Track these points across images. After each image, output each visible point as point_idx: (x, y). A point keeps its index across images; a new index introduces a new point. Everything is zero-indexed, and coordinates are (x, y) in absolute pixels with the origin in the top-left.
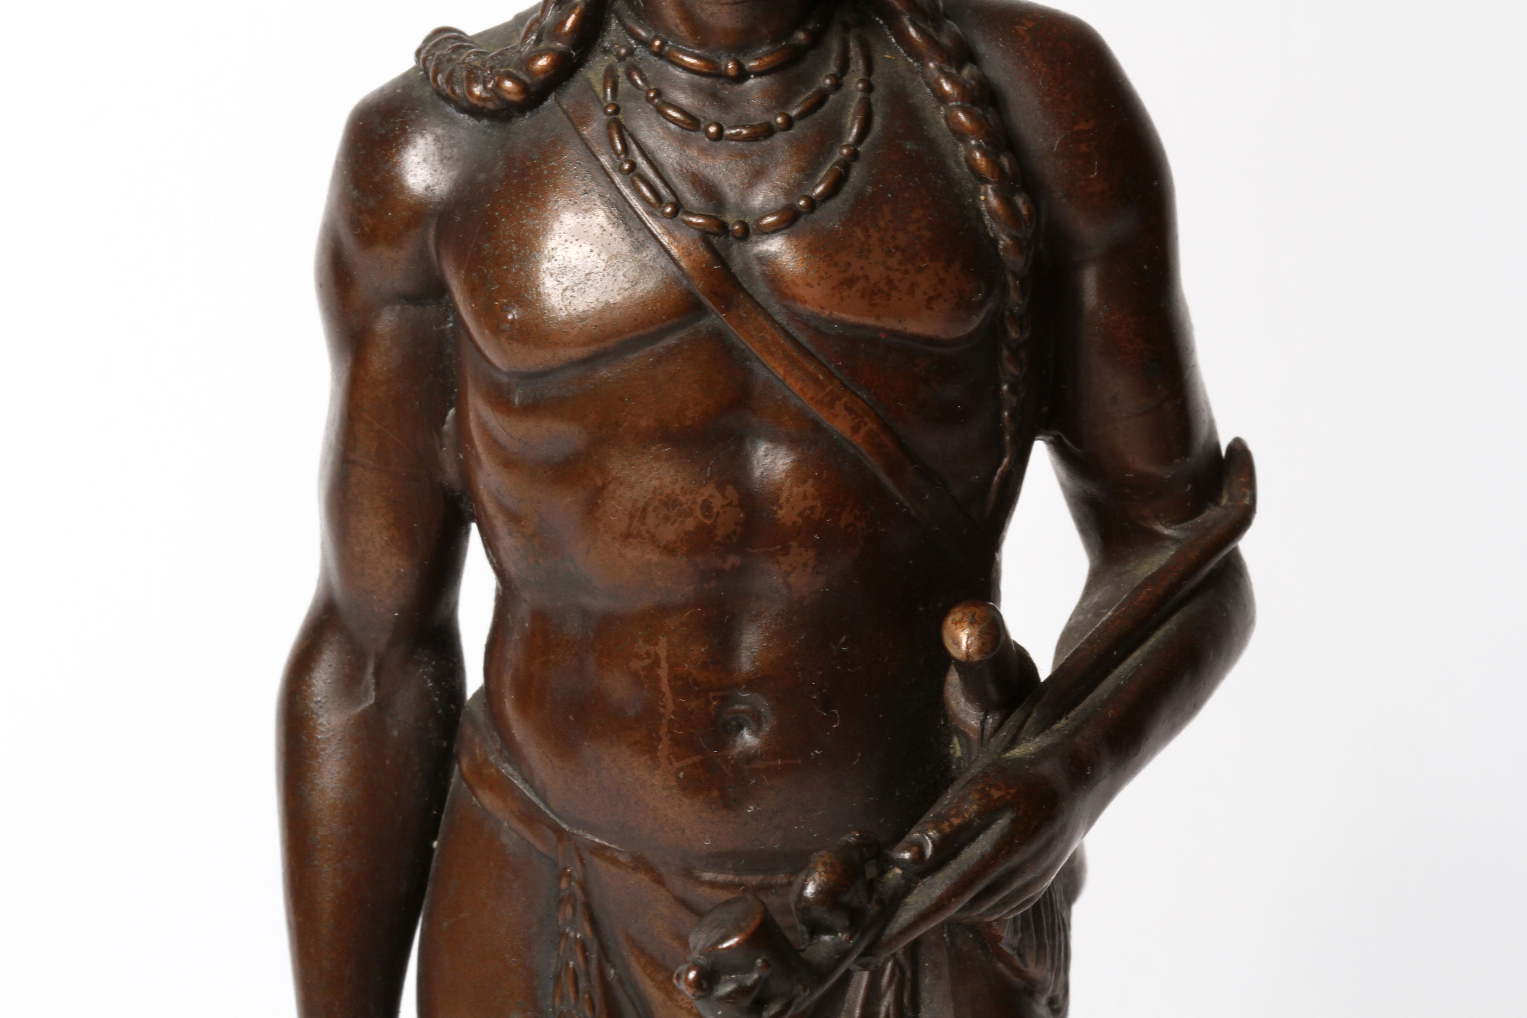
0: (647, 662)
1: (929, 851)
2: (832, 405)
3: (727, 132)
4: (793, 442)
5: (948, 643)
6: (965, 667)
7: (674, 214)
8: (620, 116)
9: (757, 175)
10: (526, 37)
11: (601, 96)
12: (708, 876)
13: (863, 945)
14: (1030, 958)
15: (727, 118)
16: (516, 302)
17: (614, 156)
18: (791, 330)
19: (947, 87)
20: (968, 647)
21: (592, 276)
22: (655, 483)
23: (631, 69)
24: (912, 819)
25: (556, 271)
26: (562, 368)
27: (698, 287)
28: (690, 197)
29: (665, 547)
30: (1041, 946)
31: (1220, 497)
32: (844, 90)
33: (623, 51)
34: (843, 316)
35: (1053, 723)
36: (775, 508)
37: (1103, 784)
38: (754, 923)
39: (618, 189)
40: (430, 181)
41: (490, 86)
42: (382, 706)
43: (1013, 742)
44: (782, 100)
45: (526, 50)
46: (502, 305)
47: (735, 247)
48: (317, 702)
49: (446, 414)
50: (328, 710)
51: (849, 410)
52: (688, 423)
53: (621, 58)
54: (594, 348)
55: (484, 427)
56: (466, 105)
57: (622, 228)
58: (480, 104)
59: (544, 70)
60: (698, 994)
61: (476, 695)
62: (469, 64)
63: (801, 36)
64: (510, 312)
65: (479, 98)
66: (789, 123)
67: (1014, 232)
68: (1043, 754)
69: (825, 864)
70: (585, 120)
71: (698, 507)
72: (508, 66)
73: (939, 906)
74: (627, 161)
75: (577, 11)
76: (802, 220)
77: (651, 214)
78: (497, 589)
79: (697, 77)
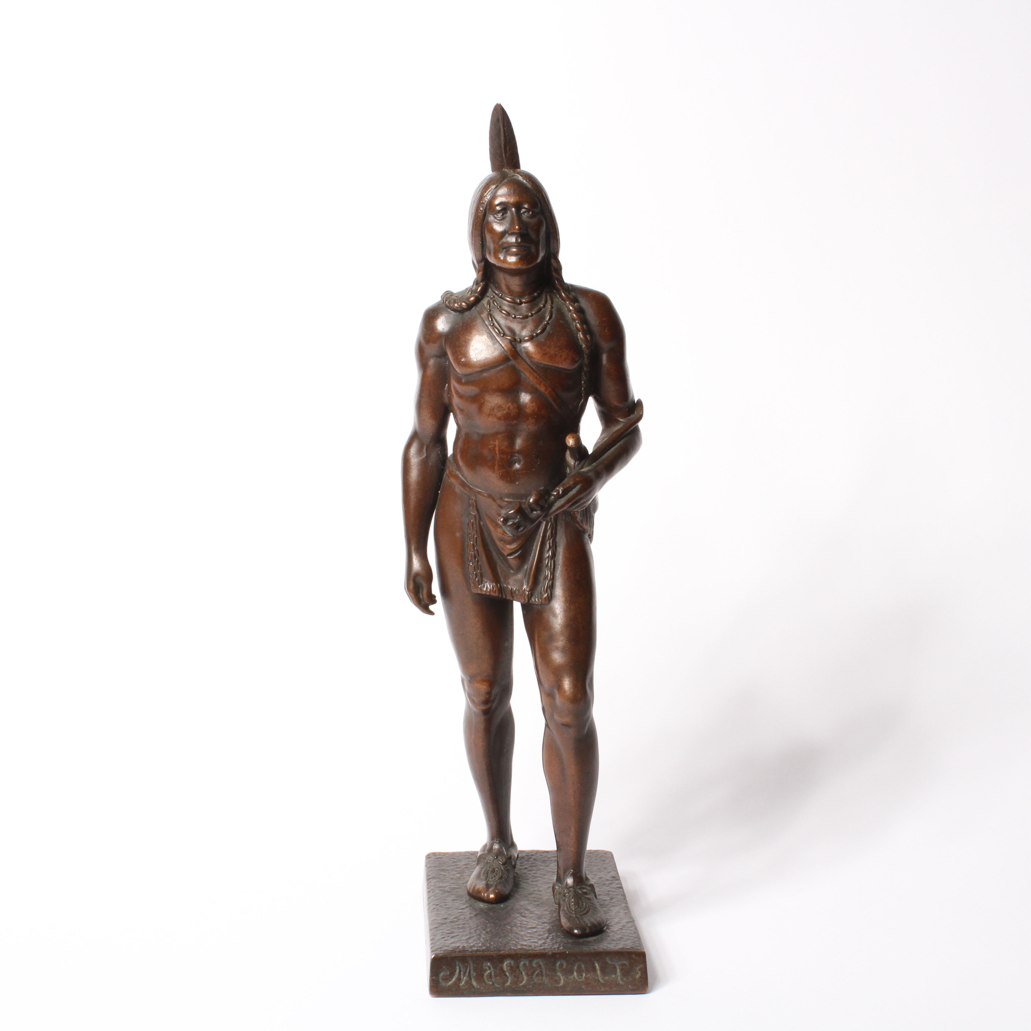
0: (493, 446)
1: (561, 492)
2: (540, 384)
3: (517, 317)
4: (530, 393)
5: (567, 442)
6: (571, 449)
7: (503, 336)
8: (491, 312)
9: (524, 328)
10: (468, 292)
11: (486, 307)
12: (506, 499)
13: (544, 514)
14: (584, 523)
15: (516, 313)
16: (464, 357)
17: (489, 322)
18: (531, 365)
19: (571, 308)
20: (572, 444)
21: (483, 351)
22: (497, 402)
23: (494, 301)
24: (557, 485)
25: (474, 349)
26: (474, 373)
27: (509, 354)
28: (507, 332)
29: (499, 418)
30: (587, 520)
31: (634, 412)
32: (546, 308)
33: (492, 297)
34: (544, 362)
35: (592, 464)
36: (525, 409)
37: (604, 479)
38: (517, 507)
39: (490, 330)
40: (444, 327)
41: (459, 304)
42: (427, 457)
43: (582, 468)
44: (530, 309)
45: (468, 295)
46: (460, 357)
47: (518, 345)
48: (412, 456)
49: (446, 385)
50: (414, 458)
51: (545, 386)
52: (505, 387)
53: (491, 298)
54: (483, 368)
55: (455, 388)
56: (453, 309)
57: (490, 339)
58: (457, 309)
59: (473, 301)
60: (503, 524)
61: (450, 456)
62: (454, 299)
63: (536, 294)
64: (462, 359)
65: (456, 307)
66: (532, 315)
67: (586, 344)
68: (589, 471)
69: (535, 494)
70: (482, 313)
71: (507, 408)
72: (464, 299)
73: (562, 506)
74: (492, 323)
75: (481, 286)
76: (534, 339)
77: (498, 336)
78: (457, 429)
79: (510, 303)
